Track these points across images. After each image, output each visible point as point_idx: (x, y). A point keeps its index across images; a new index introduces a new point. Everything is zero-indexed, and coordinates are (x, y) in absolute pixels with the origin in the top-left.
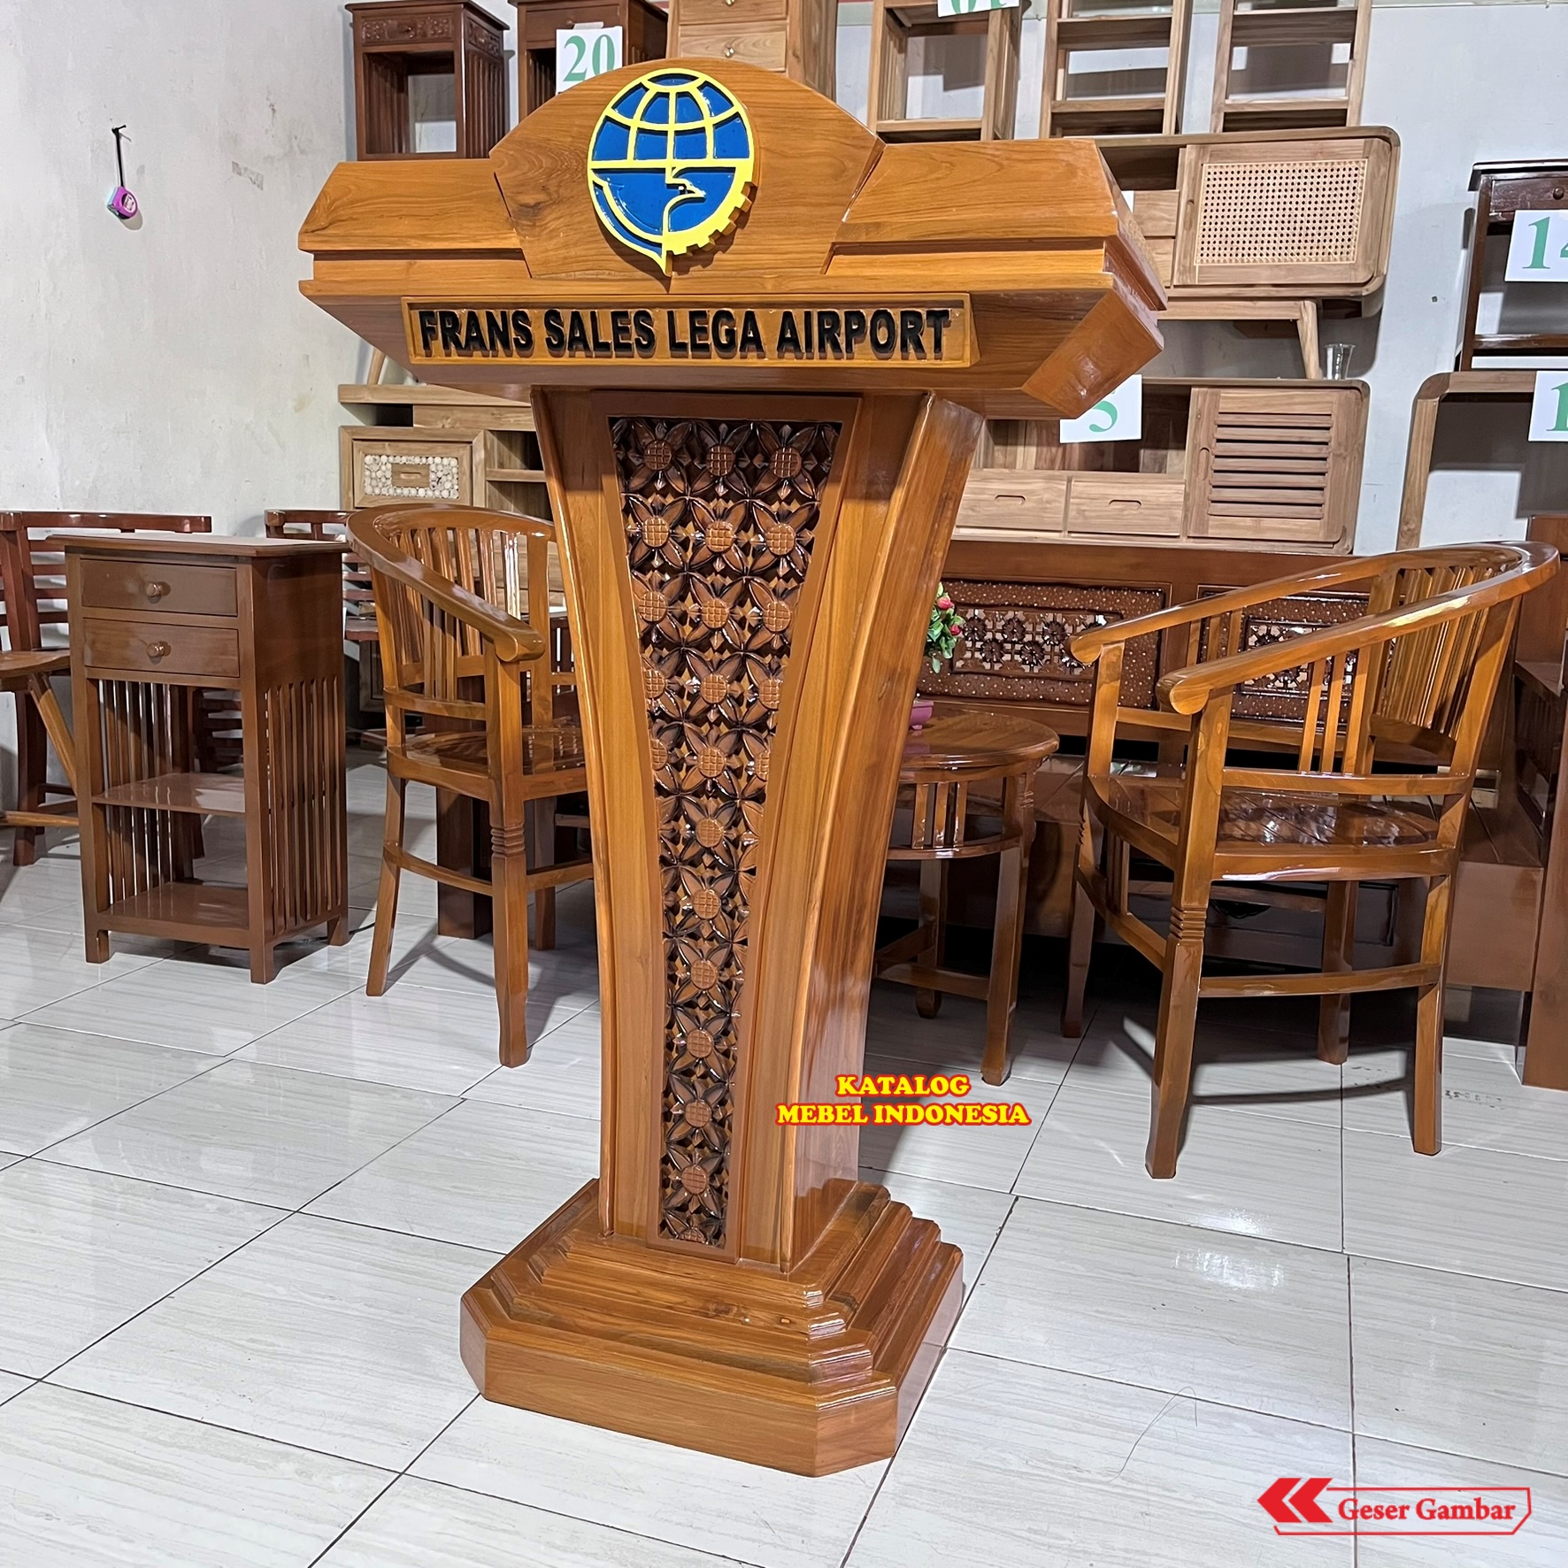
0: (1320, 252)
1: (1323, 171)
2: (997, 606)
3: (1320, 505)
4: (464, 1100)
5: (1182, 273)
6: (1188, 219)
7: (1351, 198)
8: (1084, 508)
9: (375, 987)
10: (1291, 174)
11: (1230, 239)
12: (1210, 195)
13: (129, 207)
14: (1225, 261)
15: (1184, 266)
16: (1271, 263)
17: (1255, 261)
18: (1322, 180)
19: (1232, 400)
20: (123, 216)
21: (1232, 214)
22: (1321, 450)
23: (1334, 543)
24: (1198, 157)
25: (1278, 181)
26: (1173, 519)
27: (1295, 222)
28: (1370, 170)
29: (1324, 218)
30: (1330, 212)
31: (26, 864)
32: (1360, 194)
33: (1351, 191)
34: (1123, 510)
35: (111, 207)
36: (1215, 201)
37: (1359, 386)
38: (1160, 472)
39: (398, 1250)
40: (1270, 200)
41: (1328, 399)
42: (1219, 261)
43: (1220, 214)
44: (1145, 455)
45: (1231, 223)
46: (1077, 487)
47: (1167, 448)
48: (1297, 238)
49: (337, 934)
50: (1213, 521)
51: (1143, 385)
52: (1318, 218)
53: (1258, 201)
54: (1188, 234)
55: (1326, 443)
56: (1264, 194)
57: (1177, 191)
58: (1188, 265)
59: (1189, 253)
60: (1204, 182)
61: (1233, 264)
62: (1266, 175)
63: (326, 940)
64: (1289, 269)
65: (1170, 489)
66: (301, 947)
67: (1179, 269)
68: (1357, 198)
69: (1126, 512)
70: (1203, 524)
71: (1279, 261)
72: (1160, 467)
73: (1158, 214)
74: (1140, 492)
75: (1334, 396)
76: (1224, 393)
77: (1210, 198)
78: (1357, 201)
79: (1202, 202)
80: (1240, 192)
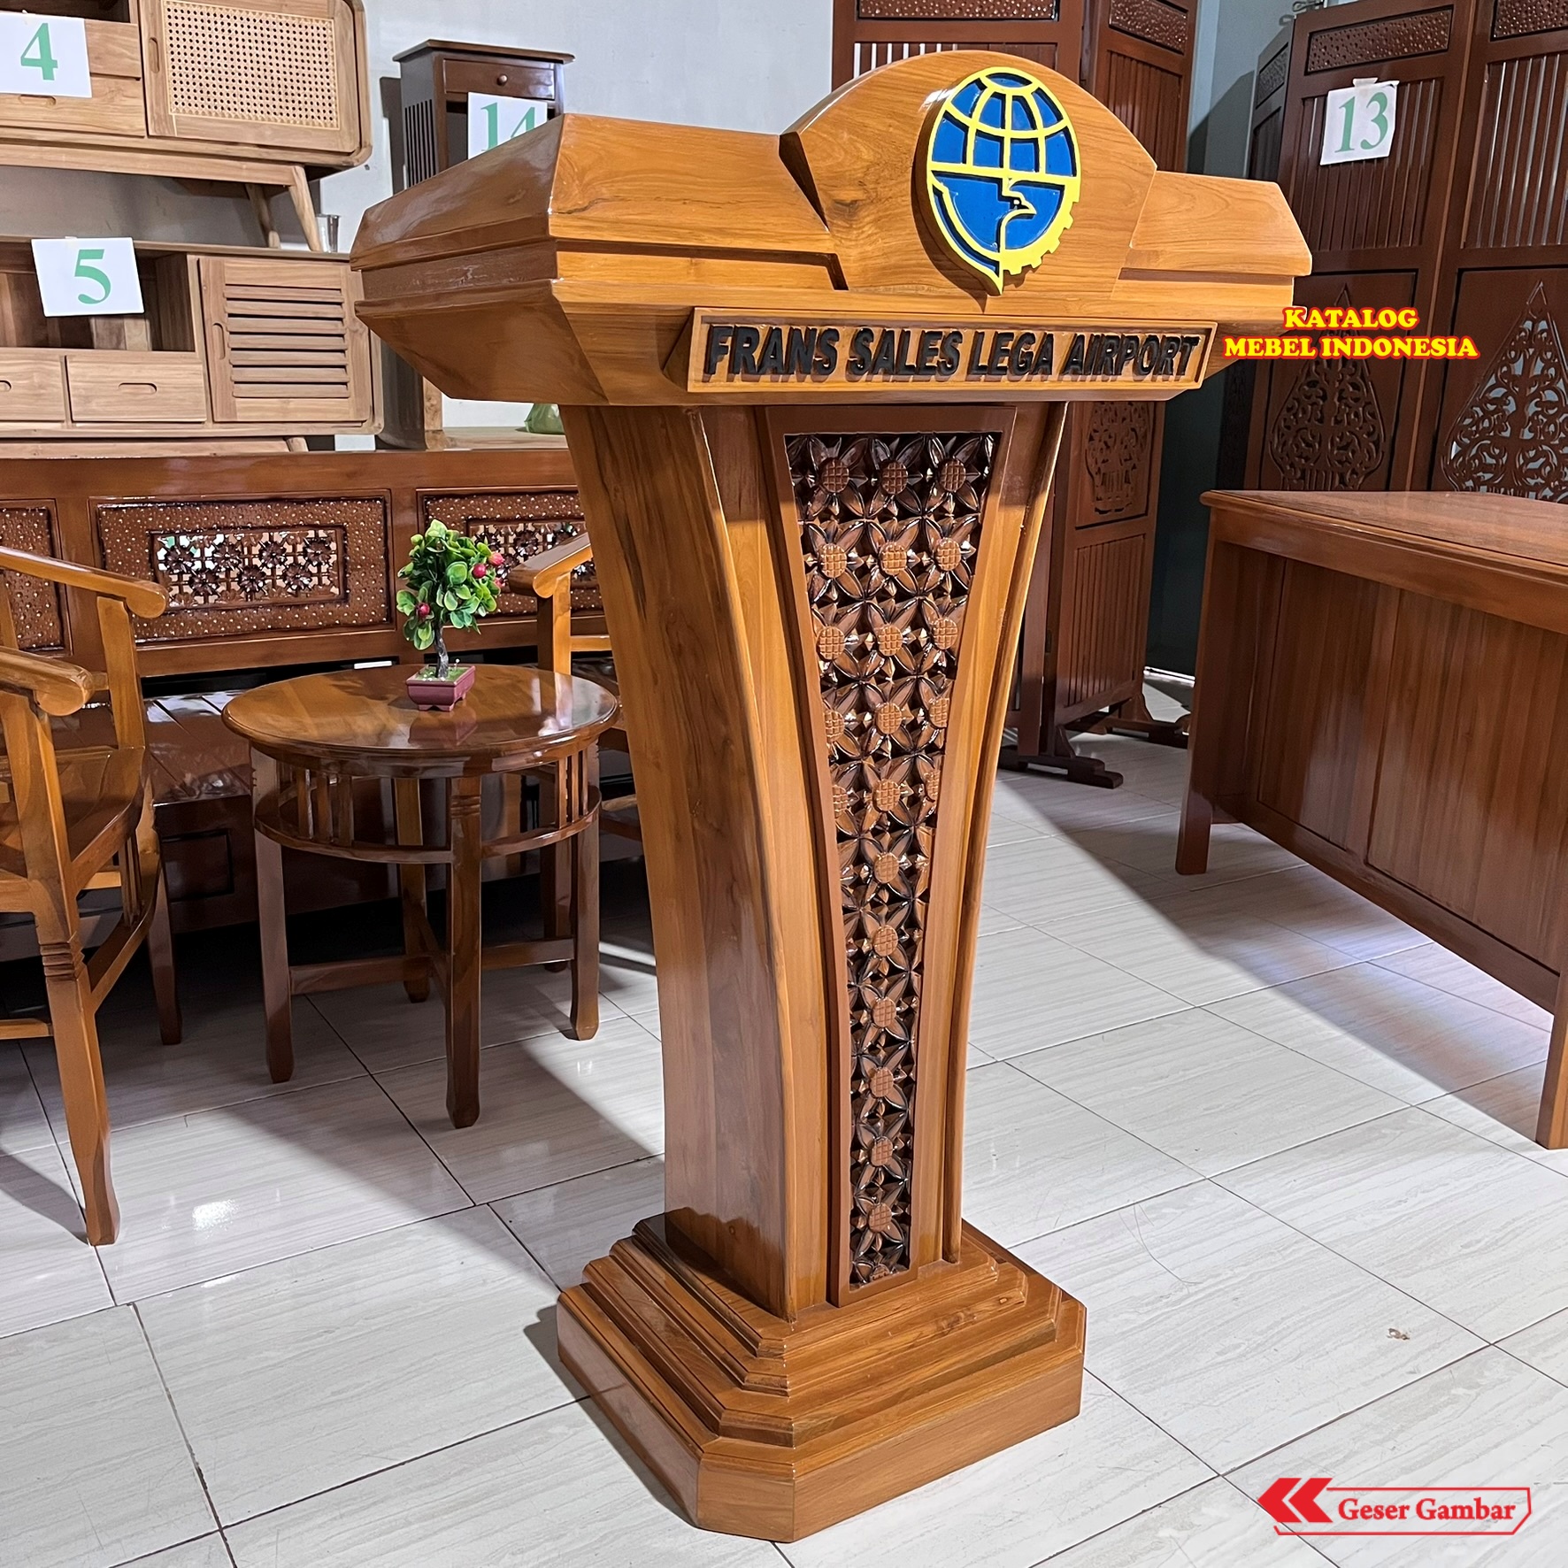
0: (303, 115)
1: (291, 25)
3: (346, 384)
5: (158, 122)
6: (154, 60)
7: (324, 59)
8: (91, 393)
11: (205, 88)
12: (174, 35)
14: (203, 113)
15: (157, 114)
16: (254, 121)
17: (236, 116)
18: (291, 35)
19: (236, 271)
21: (202, 60)
22: (337, 326)
25: (245, 30)
26: (196, 403)
27: (272, 78)
28: (338, 33)
29: (301, 78)
30: (306, 72)
32: (333, 57)
33: (323, 52)
34: (136, 394)
36: (181, 43)
40: (241, 50)
42: (196, 112)
43: (188, 58)
45: (203, 70)
46: (73, 369)
48: (277, 97)
50: (240, 404)
52: (294, 76)
53: (228, 48)
54: (156, 77)
56: (234, 43)
57: (134, 25)
58: (162, 114)
59: (161, 100)
61: (214, 117)
62: (232, 21)
64: (274, 128)
65: (184, 369)
67: (153, 117)
68: (330, 60)
69: (140, 397)
70: (229, 407)
71: (263, 119)
73: (115, 49)
76: (229, 262)
77: (175, 39)
78: (330, 64)
79: (167, 42)
80: (207, 36)
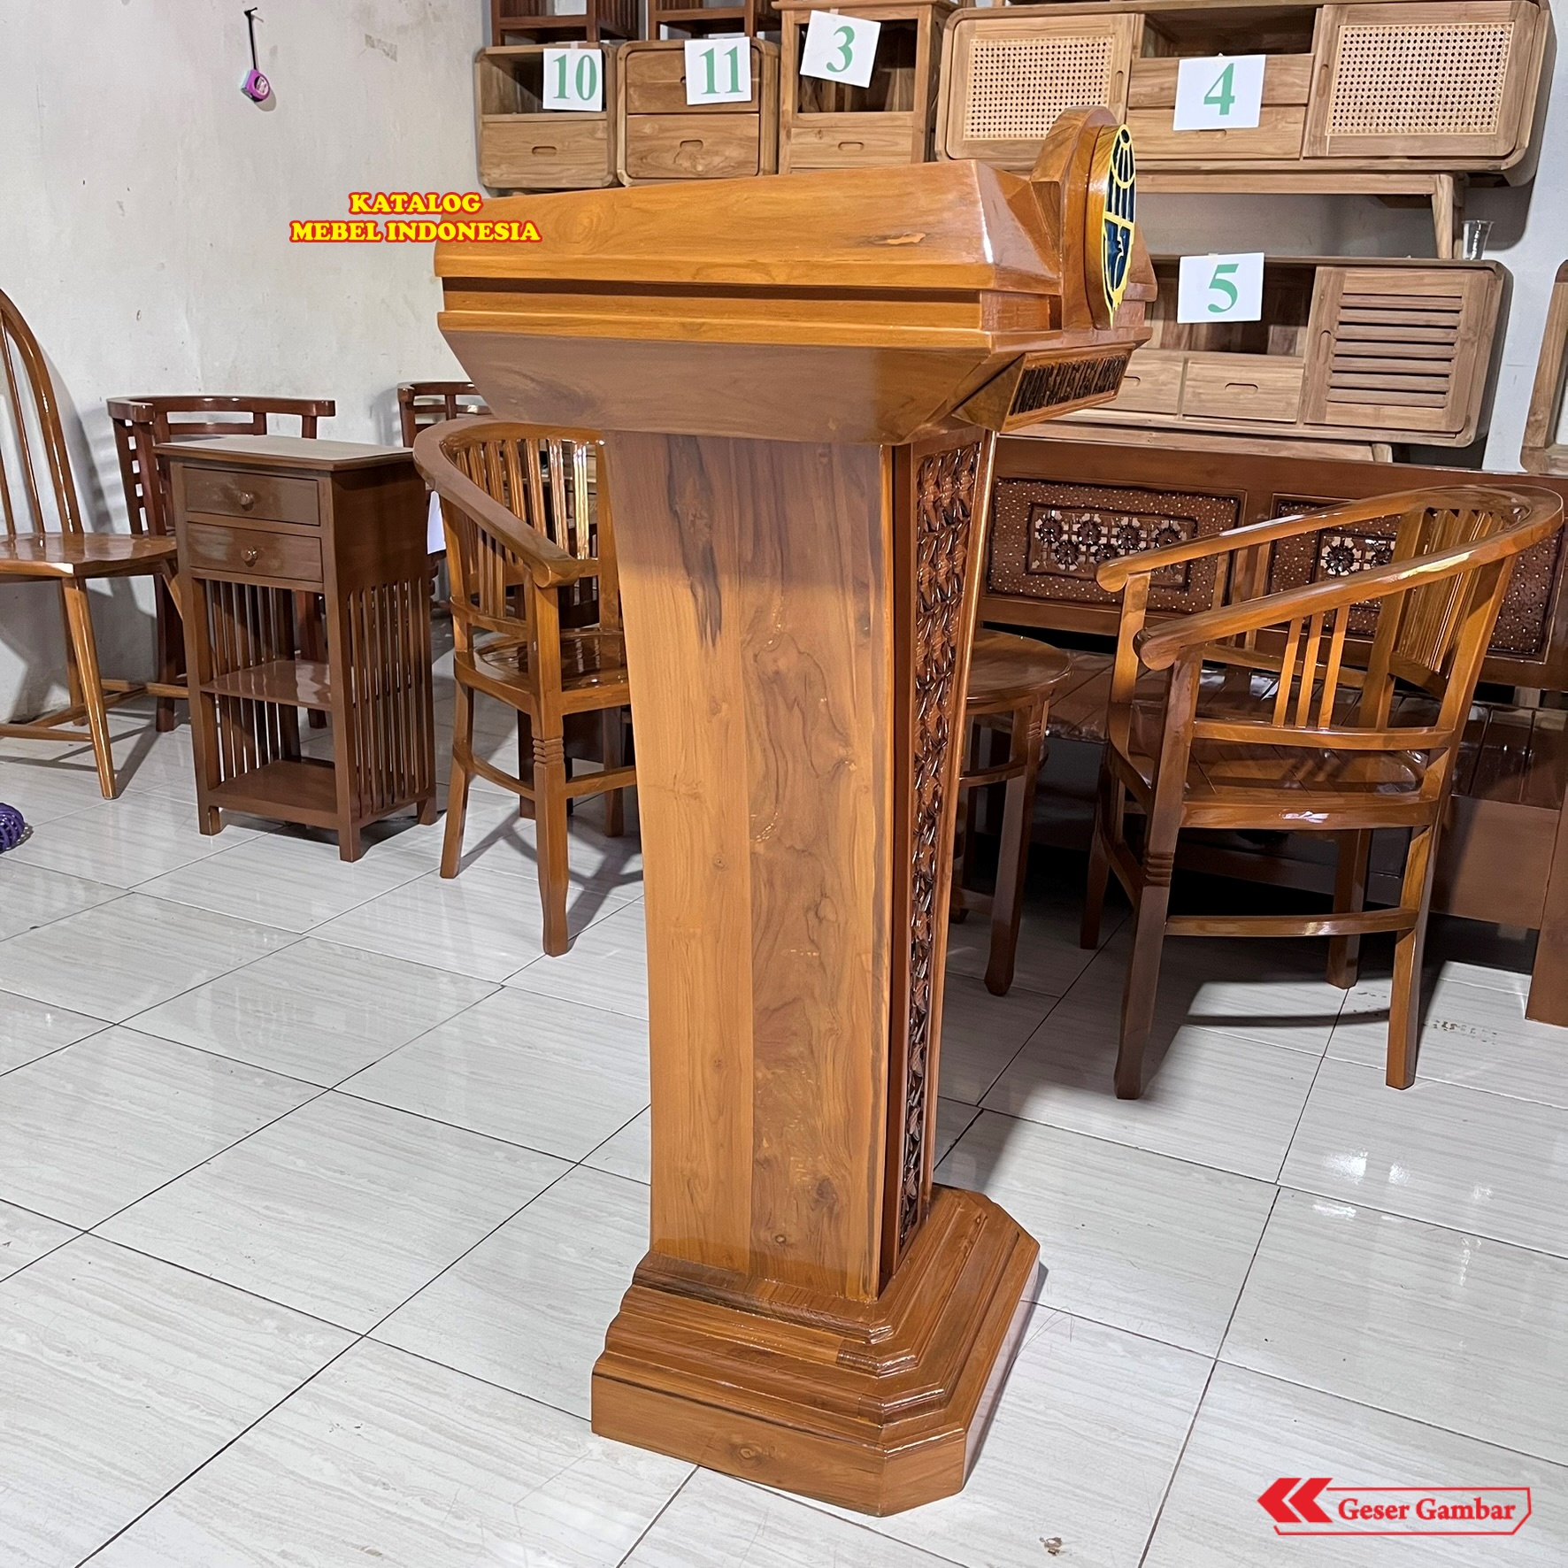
0: (1460, 122)
1: (1466, 34)
2: (1074, 507)
3: (1444, 393)
4: (503, 987)
6: (1321, 85)
7: (1494, 64)
8: (1201, 391)
9: (450, 868)
10: (1432, 37)
11: (1364, 107)
12: (1346, 60)
13: (262, 90)
14: (1358, 131)
15: (1315, 137)
16: (1406, 133)
17: (1390, 131)
18: (1465, 44)
19: (1356, 280)
20: (256, 99)
21: (1368, 79)
22: (1448, 334)
23: (1456, 433)
24: (1335, 19)
25: (1418, 45)
26: (1289, 404)
27: (1435, 89)
28: (1517, 32)
29: (1465, 85)
30: (1473, 78)
31: (166, 731)
32: (1505, 60)
33: (1495, 57)
34: (1239, 394)
35: (244, 90)
36: (1351, 66)
37: (1493, 267)
38: (1286, 353)
39: (408, 1131)
40: (1408, 65)
41: (1458, 280)
42: (1351, 131)
43: (1355, 80)
44: (1274, 331)
45: (1366, 90)
46: (1194, 369)
47: (1297, 324)
48: (1435, 107)
49: (424, 815)
50: (1331, 407)
51: (1265, 263)
52: (1459, 85)
53: (1396, 66)
54: (1321, 102)
55: (1455, 328)
56: (1403, 59)
57: (1312, 54)
58: (1318, 135)
59: (1320, 123)
60: (1340, 46)
61: (1367, 134)
62: (1406, 38)
63: (416, 820)
64: (1425, 139)
65: (1287, 373)
66: (395, 825)
67: (1309, 139)
68: (1501, 64)
69: (1242, 397)
70: (1320, 410)
71: (1416, 131)
72: (1288, 349)
73: (1290, 79)
74: (1257, 375)
75: (1466, 276)
76: (1350, 272)
77: (1345, 63)
78: (1501, 67)
79: (1338, 66)
80: (1378, 56)
